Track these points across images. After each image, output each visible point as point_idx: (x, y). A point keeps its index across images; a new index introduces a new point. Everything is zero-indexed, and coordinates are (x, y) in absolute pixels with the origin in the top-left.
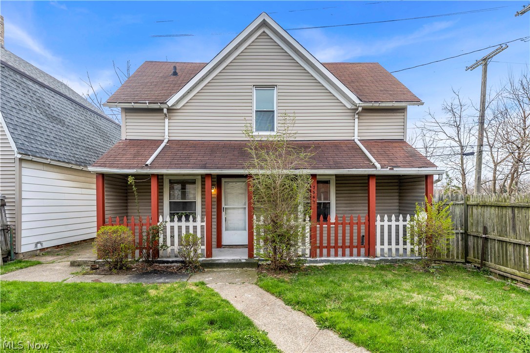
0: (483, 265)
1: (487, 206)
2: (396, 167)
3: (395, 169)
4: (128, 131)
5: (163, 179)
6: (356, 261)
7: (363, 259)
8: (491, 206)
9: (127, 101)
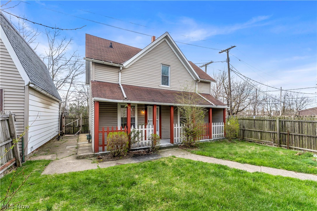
0: (243, 138)
1: (244, 119)
2: (218, 105)
3: (218, 106)
4: (96, 76)
5: (117, 105)
6: (207, 141)
7: (209, 140)
8: (246, 119)
9: (99, 59)
